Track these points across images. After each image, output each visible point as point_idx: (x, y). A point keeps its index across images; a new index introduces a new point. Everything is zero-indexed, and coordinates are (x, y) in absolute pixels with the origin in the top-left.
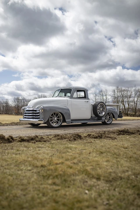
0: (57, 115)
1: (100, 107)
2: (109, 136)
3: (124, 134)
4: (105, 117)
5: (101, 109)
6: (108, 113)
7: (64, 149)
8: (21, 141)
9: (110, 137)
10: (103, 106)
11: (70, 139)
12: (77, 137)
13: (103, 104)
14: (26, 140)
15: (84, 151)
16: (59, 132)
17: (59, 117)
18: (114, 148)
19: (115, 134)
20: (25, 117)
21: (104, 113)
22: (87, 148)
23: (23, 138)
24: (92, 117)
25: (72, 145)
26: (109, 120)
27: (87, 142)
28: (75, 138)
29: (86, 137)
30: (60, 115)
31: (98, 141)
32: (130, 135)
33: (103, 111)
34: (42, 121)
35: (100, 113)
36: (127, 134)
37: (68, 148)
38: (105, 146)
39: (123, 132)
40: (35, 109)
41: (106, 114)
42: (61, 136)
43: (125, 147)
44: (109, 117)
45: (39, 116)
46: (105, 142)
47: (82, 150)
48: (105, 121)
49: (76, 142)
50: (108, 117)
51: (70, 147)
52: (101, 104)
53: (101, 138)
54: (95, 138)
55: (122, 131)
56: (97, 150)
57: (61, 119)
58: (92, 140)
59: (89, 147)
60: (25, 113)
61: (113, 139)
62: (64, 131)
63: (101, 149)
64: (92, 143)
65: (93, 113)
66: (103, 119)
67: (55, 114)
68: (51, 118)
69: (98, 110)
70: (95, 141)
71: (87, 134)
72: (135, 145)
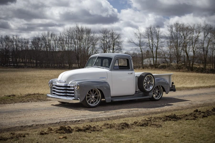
0: (95, 92)
1: (146, 79)
2: (155, 123)
3: (170, 120)
4: (154, 91)
5: (148, 83)
6: (157, 87)
7: (117, 138)
8: (78, 131)
9: (155, 125)
10: (150, 78)
11: (119, 128)
12: (125, 126)
13: (150, 76)
14: (83, 130)
15: (133, 140)
16: (101, 115)
17: (96, 94)
18: (158, 137)
19: (161, 120)
20: (53, 92)
21: (151, 88)
22: (135, 137)
23: (79, 128)
24: (136, 92)
25: (122, 135)
26: (158, 94)
27: (134, 130)
28: (123, 127)
29: (133, 124)
30: (98, 92)
31: (144, 129)
32: (176, 121)
33: (151, 84)
34: (78, 100)
35: (146, 88)
36: (173, 120)
37: (120, 137)
38: (150, 135)
39: (170, 117)
40: (68, 85)
41: (154, 88)
42: (110, 125)
43: (167, 136)
44: (159, 92)
45: (73, 93)
46: (151, 130)
47: (131, 138)
48: (153, 96)
49: (124, 131)
50: (157, 91)
51: (122, 136)
52: (148, 76)
53: (147, 125)
54: (141, 126)
55: (168, 117)
56: (143, 139)
57: (99, 96)
58: (139, 128)
59: (137, 136)
60: (54, 88)
61: (158, 127)
62: (105, 114)
63: (147, 138)
64: (138, 132)
65: (138, 87)
66: (151, 94)
67: (92, 90)
68: (88, 95)
69: (144, 83)
70: (141, 129)
71: (134, 122)
72: (176, 133)
